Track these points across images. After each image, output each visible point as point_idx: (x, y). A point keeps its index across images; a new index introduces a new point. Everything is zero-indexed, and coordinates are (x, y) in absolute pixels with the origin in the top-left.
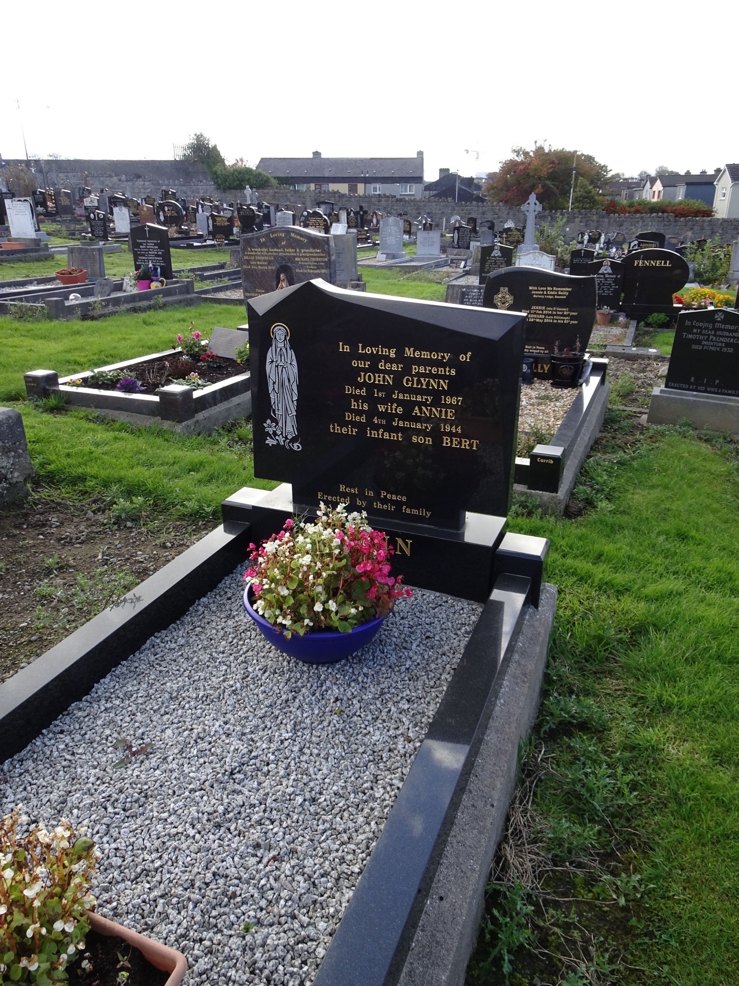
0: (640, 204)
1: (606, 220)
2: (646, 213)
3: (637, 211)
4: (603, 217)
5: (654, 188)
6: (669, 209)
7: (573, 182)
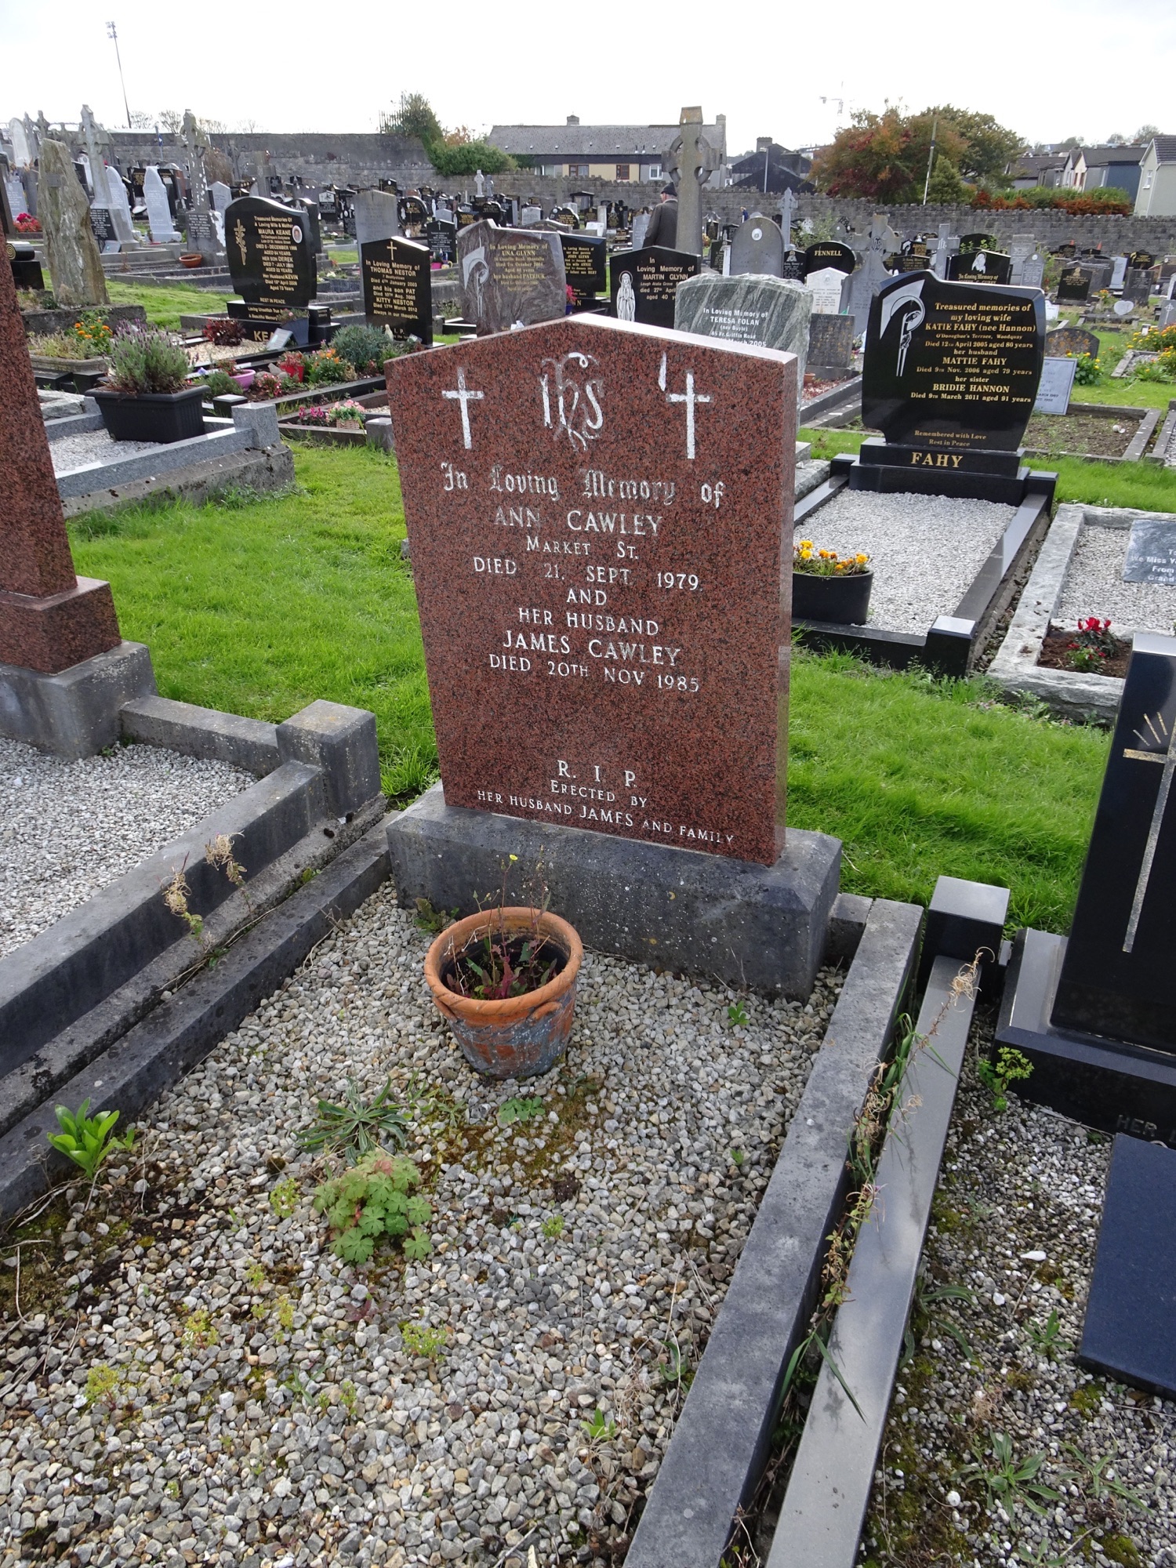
3: (1020, 206)
5: (1077, 170)
7: (930, 163)
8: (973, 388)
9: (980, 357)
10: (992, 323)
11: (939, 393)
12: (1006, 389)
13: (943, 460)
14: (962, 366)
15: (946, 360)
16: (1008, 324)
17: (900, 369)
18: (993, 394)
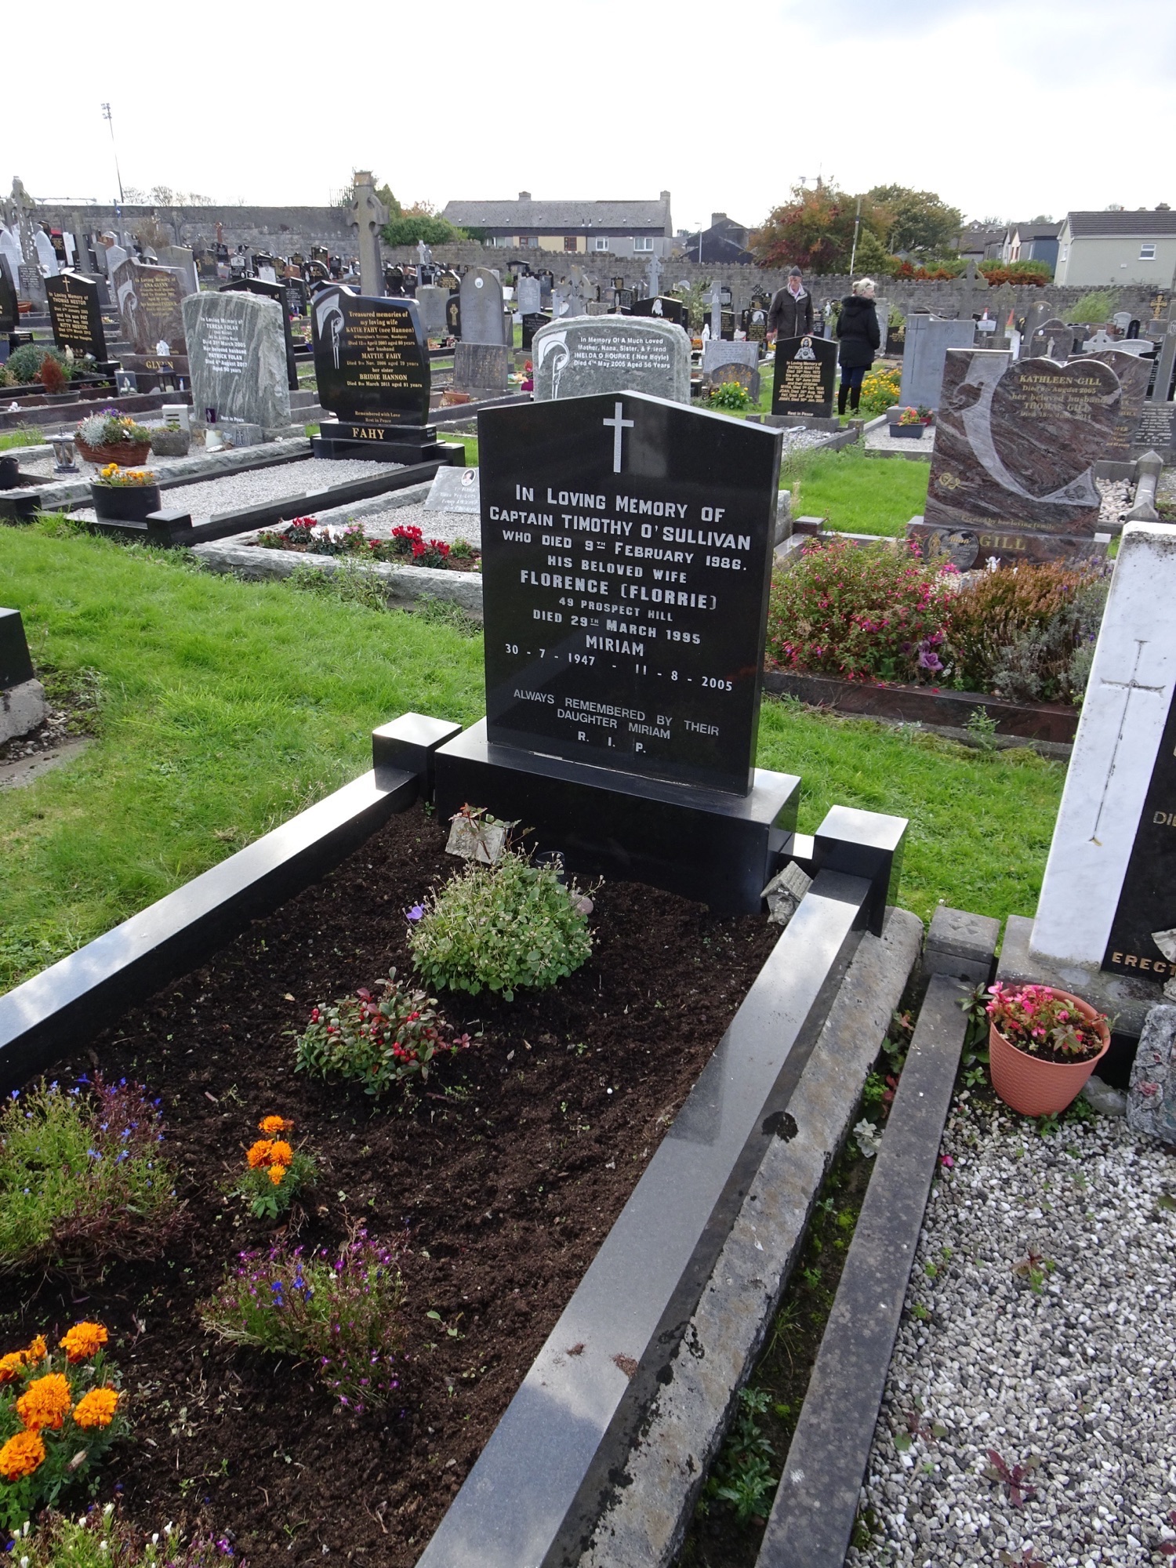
3: (941, 276)
5: (1013, 245)
7: (855, 236)
8: (385, 377)
9: (384, 353)
10: (387, 326)
11: (364, 381)
12: (405, 377)
13: (372, 434)
14: (375, 360)
15: (364, 356)
16: (397, 327)
17: (337, 364)
18: (398, 381)
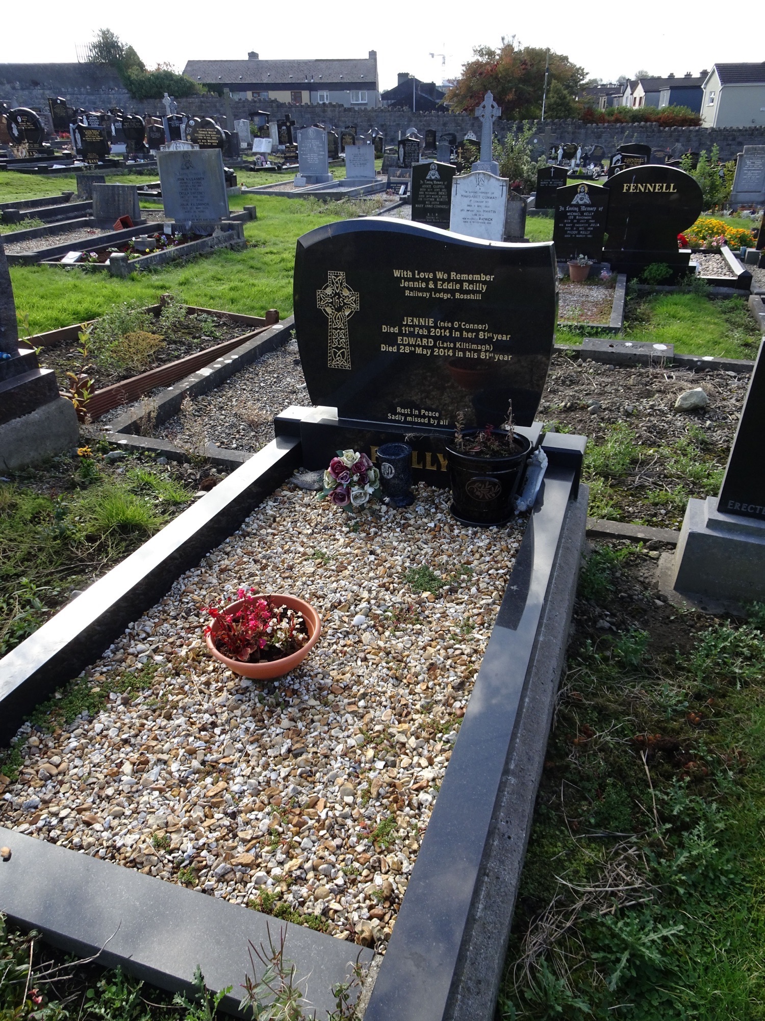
0: (620, 112)
1: (583, 131)
2: (627, 122)
3: (617, 120)
4: (580, 127)
5: (635, 95)
6: (653, 117)
7: (545, 86)
